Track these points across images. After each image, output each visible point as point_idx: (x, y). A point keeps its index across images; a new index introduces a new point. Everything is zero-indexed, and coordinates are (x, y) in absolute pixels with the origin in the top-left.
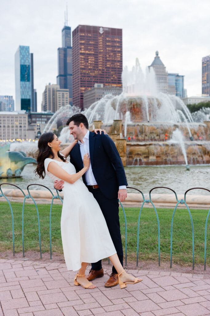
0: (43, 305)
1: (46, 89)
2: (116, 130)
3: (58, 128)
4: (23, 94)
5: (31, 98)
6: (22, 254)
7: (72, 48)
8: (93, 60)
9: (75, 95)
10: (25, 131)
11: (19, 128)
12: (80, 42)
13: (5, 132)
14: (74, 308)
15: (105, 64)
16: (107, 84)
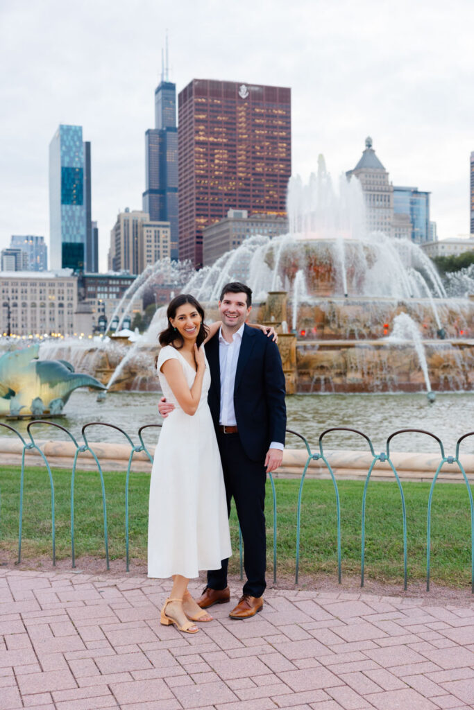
0: (113, 647)
1: (119, 221)
2: (274, 315)
3: (145, 308)
4: (67, 232)
5: (85, 242)
6: (69, 562)
7: (179, 131)
8: (225, 156)
9: (183, 235)
10: (70, 315)
11: (57, 309)
12: (197, 116)
13: (26, 318)
14: (170, 652)
15: (250, 165)
16: (256, 212)
